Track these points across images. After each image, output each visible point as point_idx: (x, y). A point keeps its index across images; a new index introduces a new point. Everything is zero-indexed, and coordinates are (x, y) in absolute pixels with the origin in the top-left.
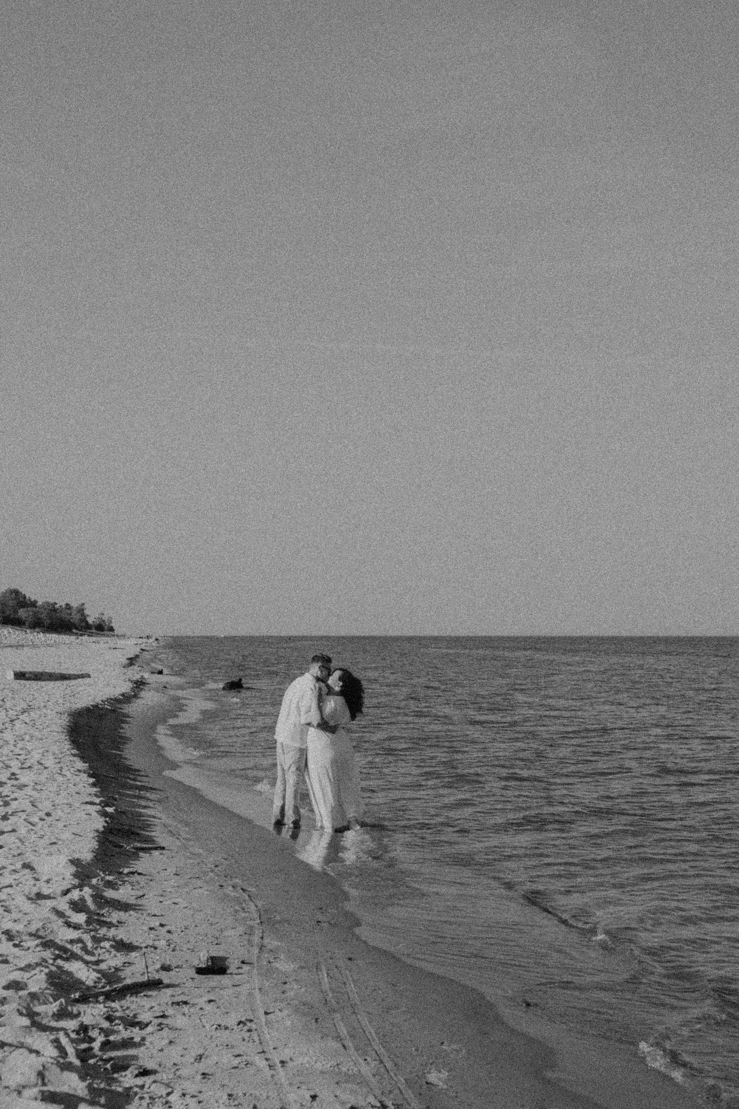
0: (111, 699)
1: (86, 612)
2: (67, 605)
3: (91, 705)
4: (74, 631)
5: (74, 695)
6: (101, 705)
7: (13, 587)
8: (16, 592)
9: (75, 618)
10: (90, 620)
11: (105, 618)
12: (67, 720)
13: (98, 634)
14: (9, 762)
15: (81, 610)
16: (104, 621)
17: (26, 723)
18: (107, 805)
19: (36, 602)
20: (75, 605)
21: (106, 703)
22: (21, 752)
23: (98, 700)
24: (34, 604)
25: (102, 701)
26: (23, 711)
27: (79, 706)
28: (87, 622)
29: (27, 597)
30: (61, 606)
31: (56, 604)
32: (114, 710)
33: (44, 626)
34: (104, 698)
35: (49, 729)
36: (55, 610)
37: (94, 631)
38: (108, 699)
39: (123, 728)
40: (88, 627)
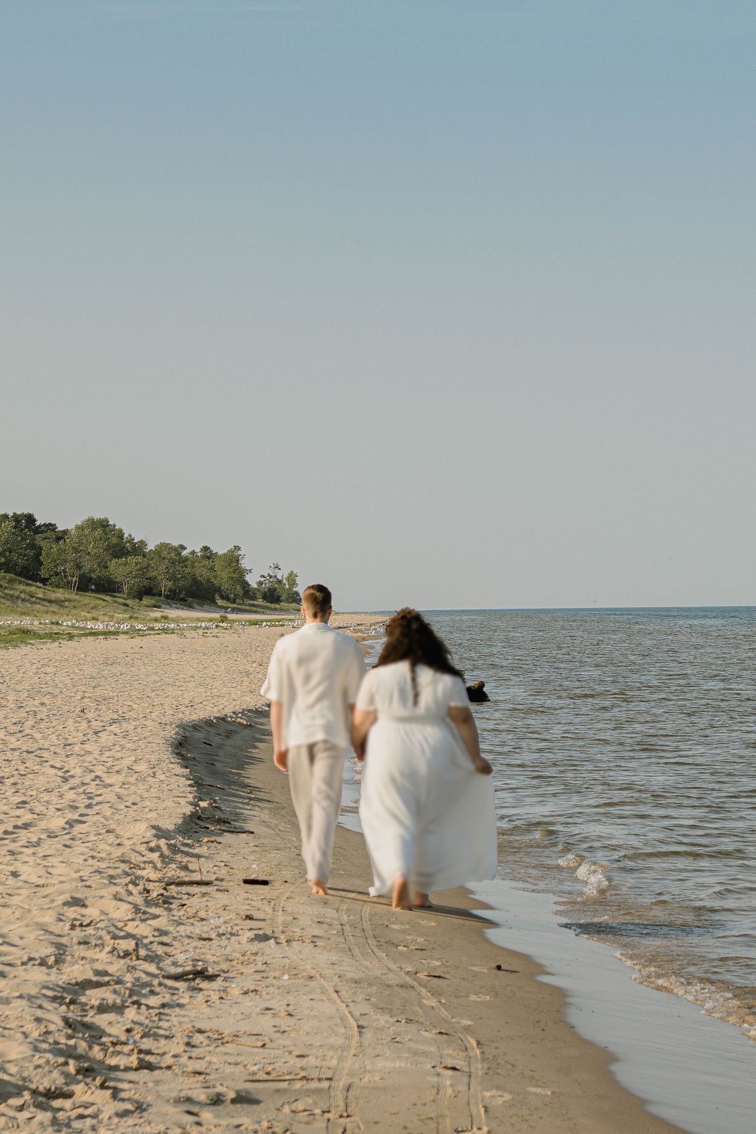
0: (249, 711)
1: (245, 564)
2: (206, 549)
3: (215, 718)
4: (220, 602)
5: (192, 706)
6: (231, 717)
7: (98, 516)
8: (103, 525)
9: (222, 578)
10: (252, 580)
11: (282, 575)
12: (174, 732)
13: (267, 608)
14: (93, 767)
15: (233, 559)
16: (280, 582)
17: (115, 735)
18: (201, 800)
19: (143, 543)
20: (220, 549)
21: (240, 715)
22: (108, 760)
23: (228, 711)
24: (137, 549)
25: (234, 713)
26: (111, 721)
27: (194, 717)
28: (245, 584)
29: (126, 536)
30: (193, 552)
31: (183, 548)
32: (250, 725)
33: (160, 595)
34: (238, 709)
35: (146, 741)
36: (184, 561)
37: (260, 602)
38: (243, 709)
39: (256, 747)
40: (248, 593)
